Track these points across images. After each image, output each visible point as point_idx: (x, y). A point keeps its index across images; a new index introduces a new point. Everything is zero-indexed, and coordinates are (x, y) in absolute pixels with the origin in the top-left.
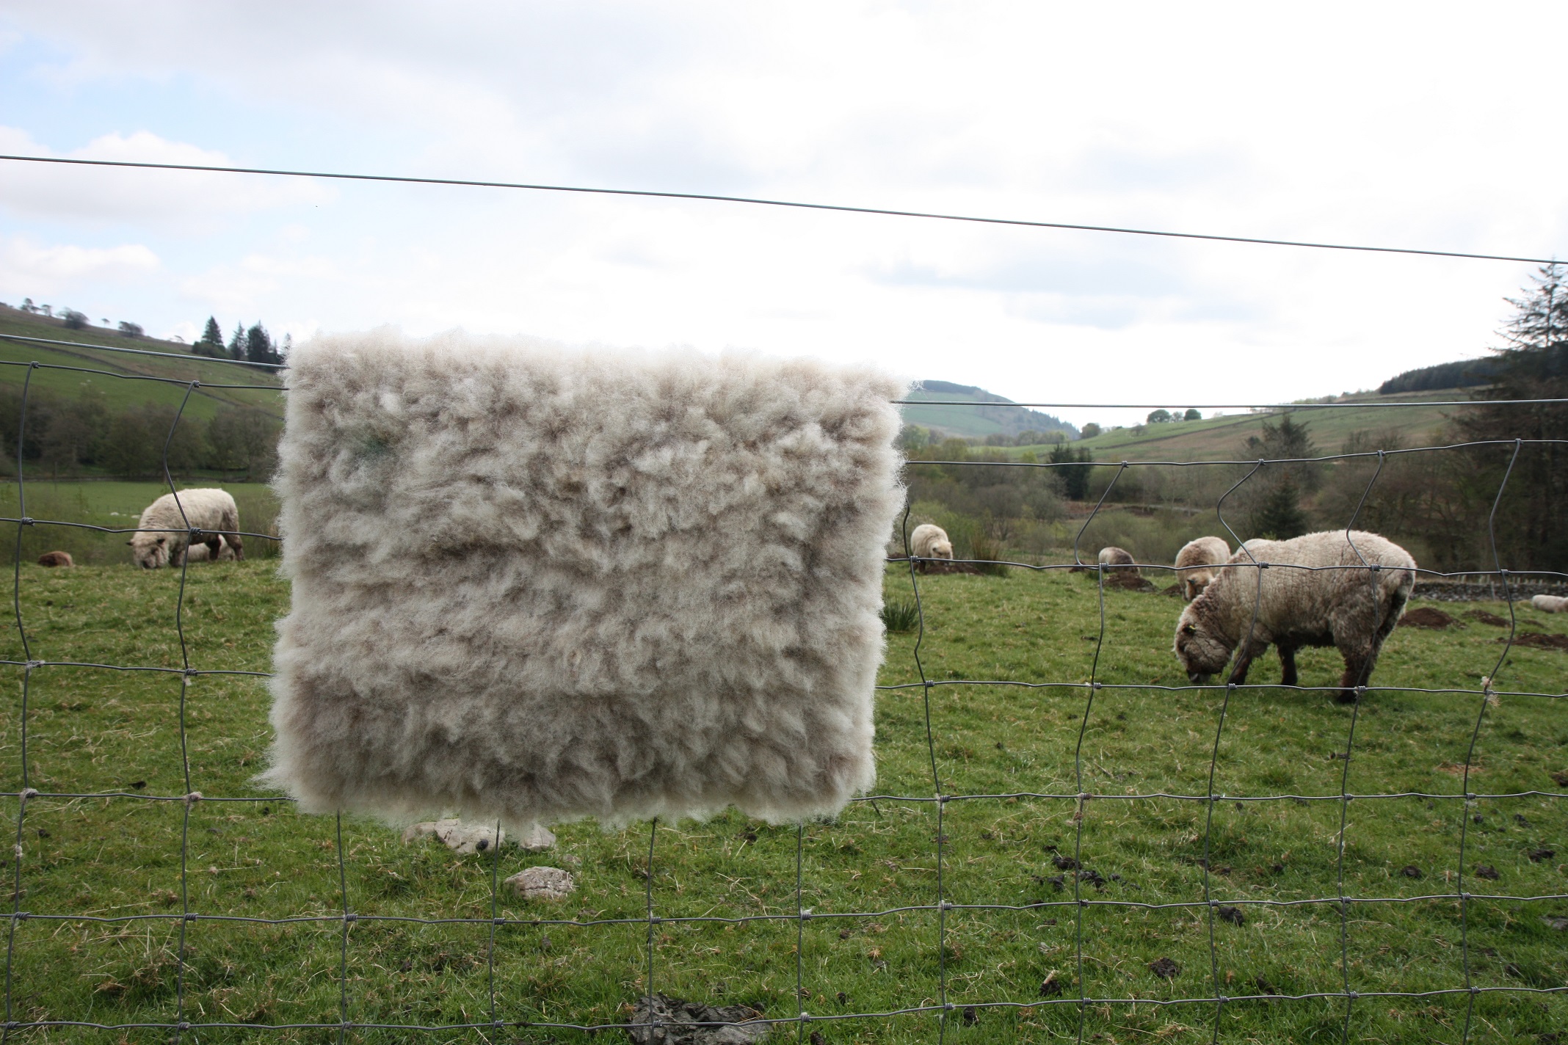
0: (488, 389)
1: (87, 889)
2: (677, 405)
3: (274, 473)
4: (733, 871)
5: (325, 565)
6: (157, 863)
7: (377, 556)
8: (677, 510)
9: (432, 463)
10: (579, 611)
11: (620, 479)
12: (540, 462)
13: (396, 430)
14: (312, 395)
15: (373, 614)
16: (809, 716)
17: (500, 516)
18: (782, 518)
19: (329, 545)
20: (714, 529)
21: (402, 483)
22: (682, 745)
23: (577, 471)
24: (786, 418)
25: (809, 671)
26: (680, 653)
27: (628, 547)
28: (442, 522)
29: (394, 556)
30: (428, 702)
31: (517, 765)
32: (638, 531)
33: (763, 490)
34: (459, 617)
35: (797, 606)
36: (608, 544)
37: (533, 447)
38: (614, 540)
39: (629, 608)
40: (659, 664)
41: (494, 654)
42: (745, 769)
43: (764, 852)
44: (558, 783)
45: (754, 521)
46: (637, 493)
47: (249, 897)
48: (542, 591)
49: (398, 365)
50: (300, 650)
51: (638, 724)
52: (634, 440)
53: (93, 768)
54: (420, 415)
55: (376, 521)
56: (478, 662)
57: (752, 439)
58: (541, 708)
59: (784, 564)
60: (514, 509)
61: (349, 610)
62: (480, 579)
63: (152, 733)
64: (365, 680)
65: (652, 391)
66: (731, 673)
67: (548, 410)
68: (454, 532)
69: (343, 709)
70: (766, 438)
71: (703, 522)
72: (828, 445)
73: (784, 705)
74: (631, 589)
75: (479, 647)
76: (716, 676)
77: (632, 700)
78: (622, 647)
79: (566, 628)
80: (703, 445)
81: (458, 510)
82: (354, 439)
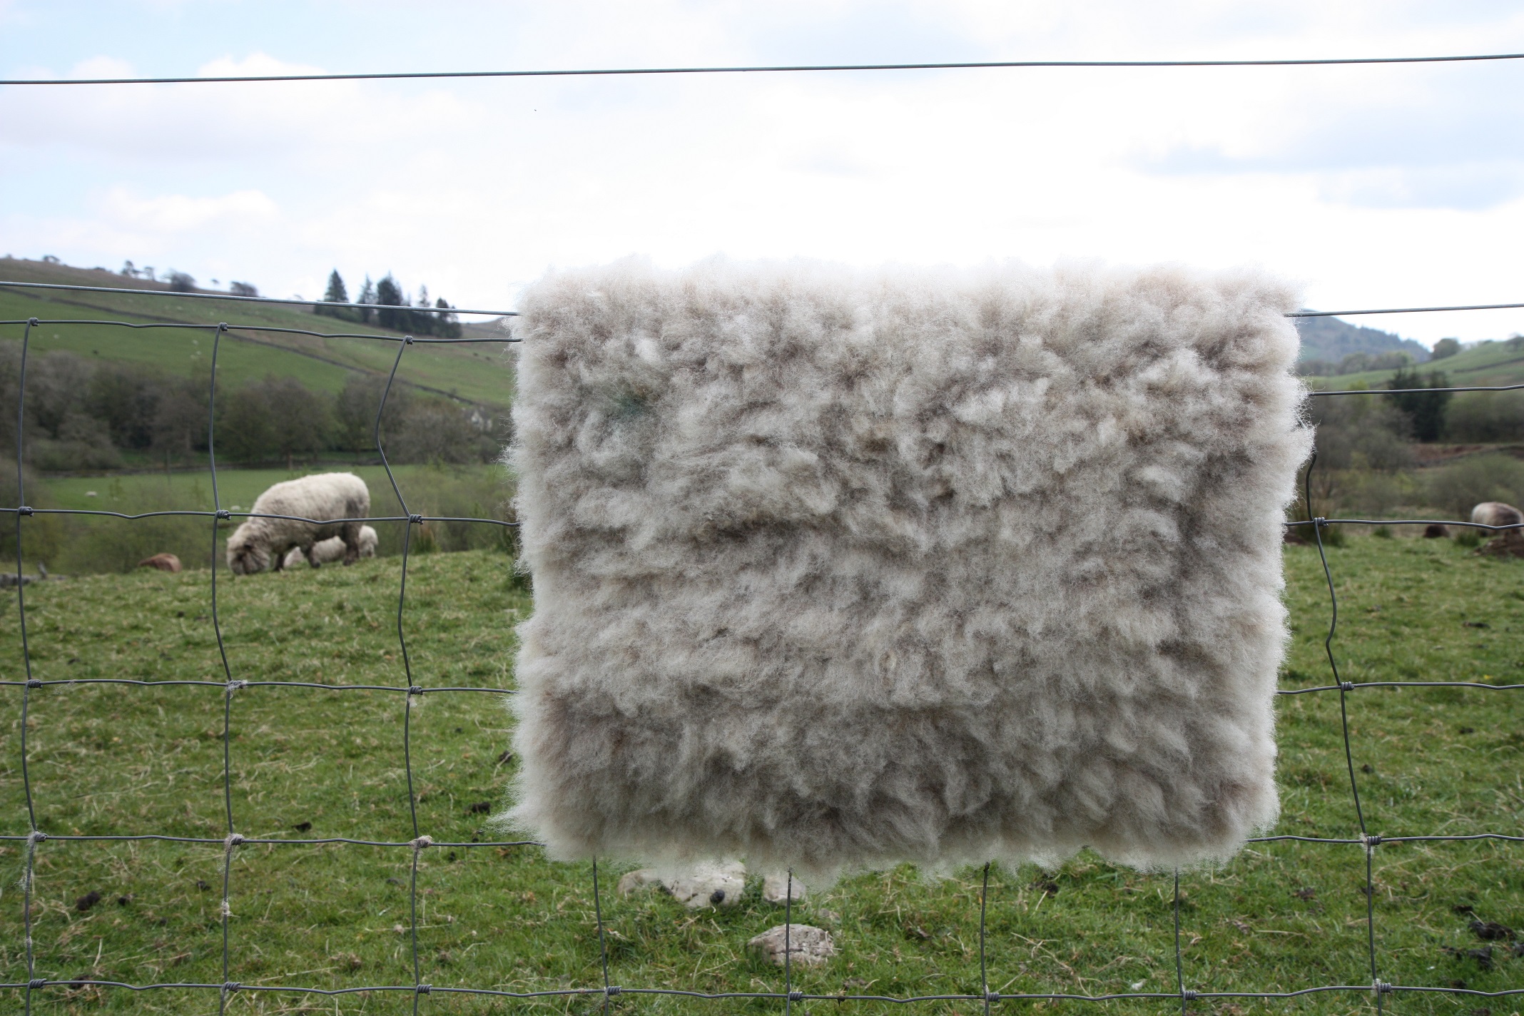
0: (765, 327)
1: (258, 952)
2: (1006, 336)
3: (508, 443)
4: (1033, 930)
5: (576, 555)
6: (333, 921)
7: (639, 542)
8: (1013, 470)
9: (701, 423)
10: (892, 602)
11: (938, 432)
12: (835, 415)
13: (655, 383)
14: (551, 346)
15: (637, 613)
16: (1193, 731)
17: (788, 486)
18: (1151, 473)
19: (579, 530)
20: (1062, 492)
21: (666, 450)
22: (1027, 770)
23: (882, 425)
24: (1146, 345)
25: (1191, 672)
26: (1023, 652)
27: (950, 518)
28: (717, 497)
29: (659, 540)
30: (707, 721)
31: (818, 798)
32: (963, 498)
33: (1124, 437)
34: (743, 613)
35: (1173, 588)
36: (925, 515)
37: (825, 397)
38: (933, 509)
39: (955, 596)
40: (997, 667)
41: (787, 659)
42: (1110, 800)
43: (1071, 906)
44: (869, 821)
45: (1113, 479)
46: (959, 450)
47: (443, 962)
48: (844, 578)
49: (652, 303)
50: (549, 659)
51: (970, 743)
52: (953, 381)
53: (249, 808)
54: (684, 364)
55: (636, 497)
56: (767, 669)
57: (1104, 374)
58: (848, 725)
59: (1154, 534)
60: (804, 476)
61: (608, 608)
62: (766, 565)
63: (312, 764)
64: (631, 694)
65: (972, 318)
66: (1090, 675)
67: (842, 349)
68: (732, 508)
69: (604, 732)
70: (1122, 371)
71: (1047, 482)
72: (1207, 376)
73: (1159, 717)
74: (956, 572)
75: (768, 650)
76: (1070, 680)
77: (963, 713)
78: (948, 647)
79: (876, 625)
80: (1042, 385)
81: (736, 479)
82: (605, 398)
